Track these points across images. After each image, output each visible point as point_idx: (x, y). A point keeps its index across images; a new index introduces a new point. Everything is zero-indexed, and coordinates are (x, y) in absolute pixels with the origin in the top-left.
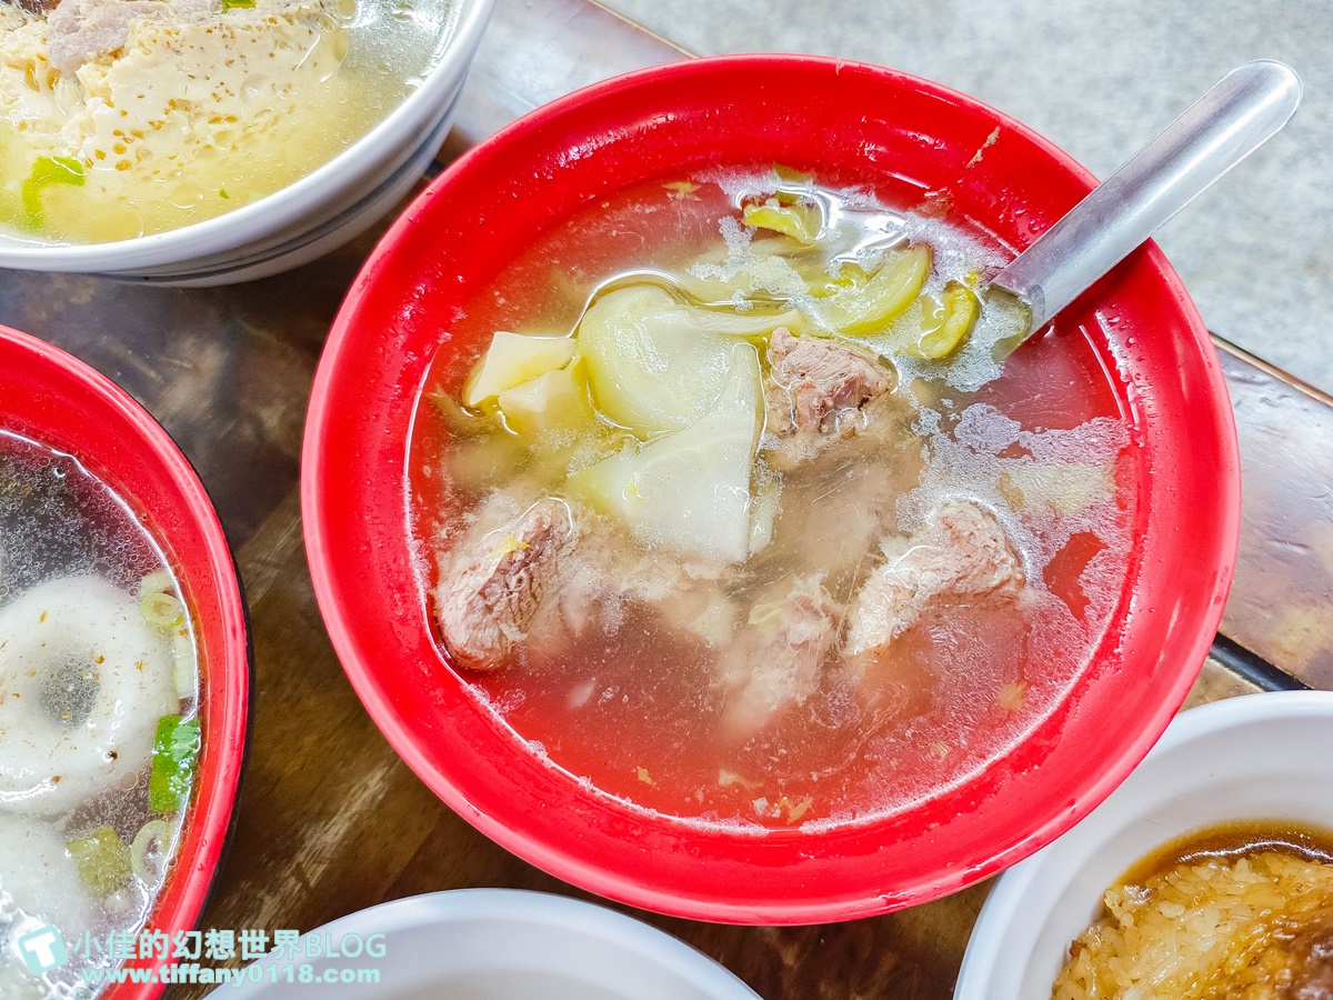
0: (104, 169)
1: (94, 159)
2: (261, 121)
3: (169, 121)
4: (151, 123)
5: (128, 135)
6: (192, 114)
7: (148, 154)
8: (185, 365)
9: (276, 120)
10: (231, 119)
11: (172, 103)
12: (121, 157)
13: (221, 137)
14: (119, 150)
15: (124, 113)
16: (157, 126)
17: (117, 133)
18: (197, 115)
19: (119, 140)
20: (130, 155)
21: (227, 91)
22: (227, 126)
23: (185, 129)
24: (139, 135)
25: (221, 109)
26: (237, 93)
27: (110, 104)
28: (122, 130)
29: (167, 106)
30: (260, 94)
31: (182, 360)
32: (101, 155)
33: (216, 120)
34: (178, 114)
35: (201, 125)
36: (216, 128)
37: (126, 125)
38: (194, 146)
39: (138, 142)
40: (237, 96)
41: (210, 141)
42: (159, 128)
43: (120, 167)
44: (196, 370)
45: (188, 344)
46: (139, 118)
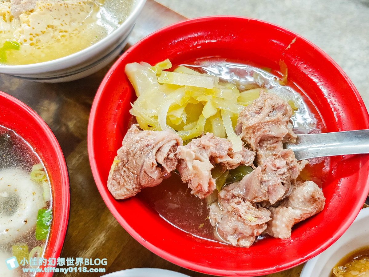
0: (27, 45)
1: (23, 42)
2: (75, 32)
3: (47, 31)
4: (41, 32)
5: (34, 35)
6: (54, 30)
7: (40, 41)
8: (45, 108)
9: (79, 32)
10: (66, 32)
11: (48, 26)
12: (32, 42)
13: (63, 36)
14: (31, 39)
15: (33, 28)
16: (43, 33)
17: (31, 34)
18: (56, 30)
19: (31, 36)
20: (34, 41)
21: (65, 23)
22: (64, 34)
23: (52, 34)
24: (37, 35)
25: (63, 28)
26: (68, 24)
27: (29, 26)
28: (32, 34)
29: (47, 27)
30: (74, 24)
31: (44, 107)
32: (25, 41)
33: (61, 32)
34: (50, 29)
35: (56, 33)
36: (61, 34)
37: (34, 32)
38: (54, 39)
39: (37, 37)
40: (68, 25)
41: (59, 37)
42: (44, 33)
43: (31, 45)
44: (48, 110)
45: (46, 103)
46: (38, 30)
